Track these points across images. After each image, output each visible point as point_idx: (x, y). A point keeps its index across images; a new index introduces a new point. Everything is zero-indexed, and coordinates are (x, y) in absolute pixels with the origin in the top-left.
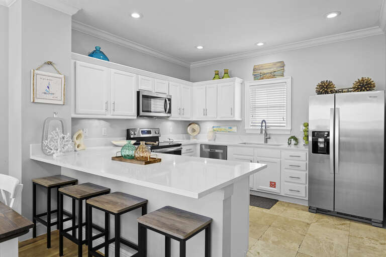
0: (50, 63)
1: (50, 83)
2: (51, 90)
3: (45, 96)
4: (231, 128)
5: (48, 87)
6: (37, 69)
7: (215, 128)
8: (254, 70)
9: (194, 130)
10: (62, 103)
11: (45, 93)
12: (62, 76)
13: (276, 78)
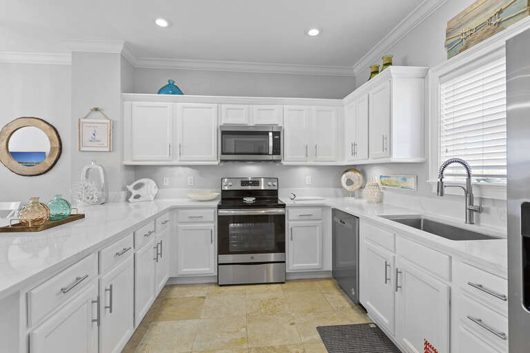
0: (96, 110)
1: (97, 130)
2: (97, 137)
3: (92, 144)
4: (405, 180)
5: (94, 135)
6: (85, 118)
7: (383, 179)
8: (448, 34)
9: (350, 182)
10: (108, 150)
11: (91, 141)
12: (108, 121)
13: (503, 29)
